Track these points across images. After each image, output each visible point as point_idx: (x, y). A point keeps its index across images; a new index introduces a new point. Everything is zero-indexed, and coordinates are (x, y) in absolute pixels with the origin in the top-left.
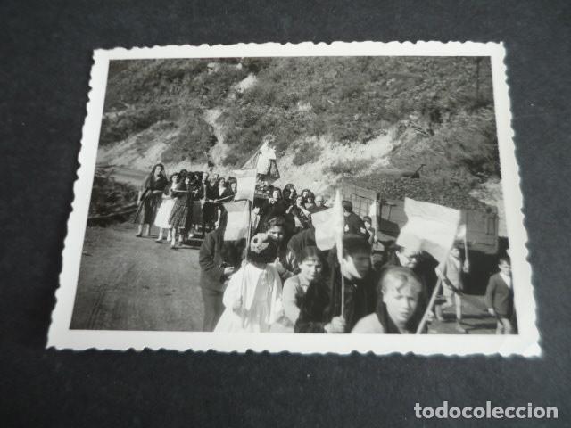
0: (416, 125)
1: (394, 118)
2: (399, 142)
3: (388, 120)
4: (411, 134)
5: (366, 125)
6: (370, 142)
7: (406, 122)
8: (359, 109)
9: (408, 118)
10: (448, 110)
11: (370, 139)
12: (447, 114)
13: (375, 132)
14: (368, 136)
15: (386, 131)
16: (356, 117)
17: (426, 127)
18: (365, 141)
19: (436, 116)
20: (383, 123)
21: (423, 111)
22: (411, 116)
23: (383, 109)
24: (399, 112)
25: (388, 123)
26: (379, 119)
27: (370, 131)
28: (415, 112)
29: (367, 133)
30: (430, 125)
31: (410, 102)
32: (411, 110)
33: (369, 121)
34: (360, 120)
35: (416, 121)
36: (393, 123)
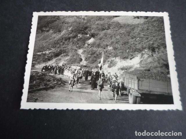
0: (147, 53)
1: (140, 51)
2: (142, 59)
3: (138, 52)
4: (146, 56)
5: (131, 53)
6: (132, 59)
7: (144, 52)
8: (128, 48)
9: (144, 51)
10: (157, 48)
11: (132, 58)
12: (157, 49)
13: (134, 56)
14: (132, 57)
15: (137, 55)
16: (127, 51)
17: (150, 54)
18: (131, 59)
19: (153, 50)
20: (136, 53)
21: (149, 48)
22: (145, 50)
23: (136, 48)
24: (141, 49)
25: (138, 53)
26: (135, 51)
27: (132, 55)
28: (147, 49)
29: (131, 56)
30: (152, 53)
31: (145, 46)
32: (145, 48)
33: (132, 52)
34: (129, 52)
35: (147, 52)
36: (140, 53)
